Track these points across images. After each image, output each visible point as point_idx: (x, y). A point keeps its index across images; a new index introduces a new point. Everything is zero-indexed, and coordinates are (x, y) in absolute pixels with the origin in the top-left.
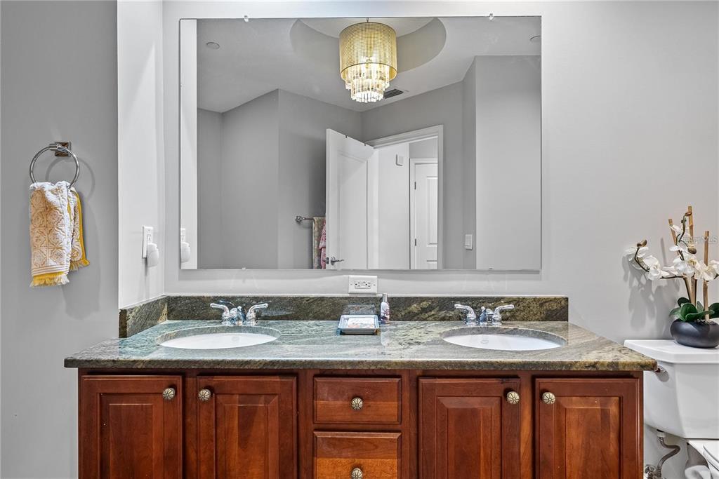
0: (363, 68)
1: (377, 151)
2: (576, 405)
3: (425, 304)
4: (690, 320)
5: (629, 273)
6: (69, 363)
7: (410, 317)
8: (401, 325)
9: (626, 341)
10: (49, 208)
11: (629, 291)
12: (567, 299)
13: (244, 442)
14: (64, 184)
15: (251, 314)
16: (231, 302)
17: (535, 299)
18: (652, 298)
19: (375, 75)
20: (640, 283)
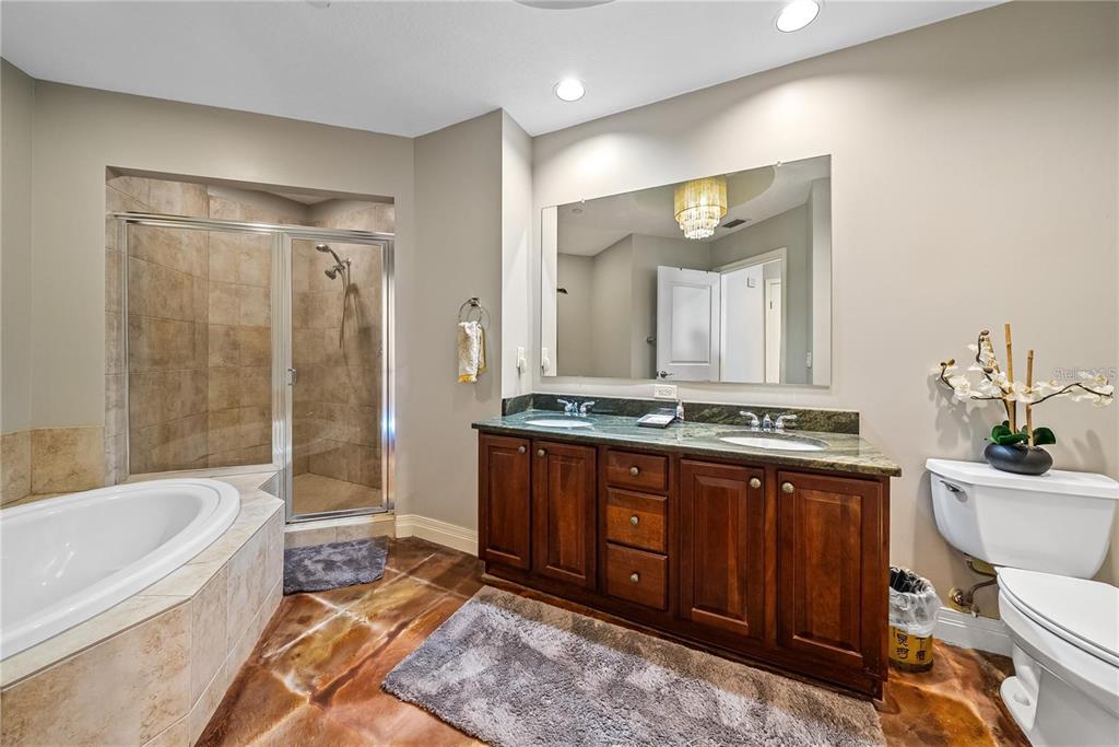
0: (693, 212)
1: (724, 277)
2: (817, 497)
3: (715, 410)
4: (1004, 443)
5: (937, 392)
6: (474, 426)
7: (703, 419)
8: (691, 424)
9: (929, 460)
10: (467, 338)
11: (936, 412)
12: (858, 414)
13: (563, 486)
14: (474, 323)
15: (583, 409)
16: (570, 399)
17: (822, 412)
18: (966, 419)
19: (703, 216)
20: (950, 402)
